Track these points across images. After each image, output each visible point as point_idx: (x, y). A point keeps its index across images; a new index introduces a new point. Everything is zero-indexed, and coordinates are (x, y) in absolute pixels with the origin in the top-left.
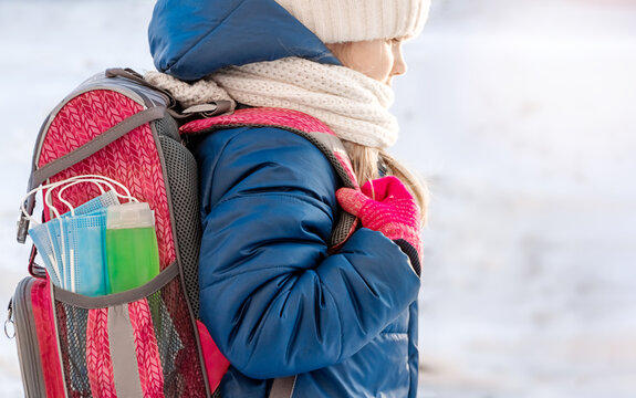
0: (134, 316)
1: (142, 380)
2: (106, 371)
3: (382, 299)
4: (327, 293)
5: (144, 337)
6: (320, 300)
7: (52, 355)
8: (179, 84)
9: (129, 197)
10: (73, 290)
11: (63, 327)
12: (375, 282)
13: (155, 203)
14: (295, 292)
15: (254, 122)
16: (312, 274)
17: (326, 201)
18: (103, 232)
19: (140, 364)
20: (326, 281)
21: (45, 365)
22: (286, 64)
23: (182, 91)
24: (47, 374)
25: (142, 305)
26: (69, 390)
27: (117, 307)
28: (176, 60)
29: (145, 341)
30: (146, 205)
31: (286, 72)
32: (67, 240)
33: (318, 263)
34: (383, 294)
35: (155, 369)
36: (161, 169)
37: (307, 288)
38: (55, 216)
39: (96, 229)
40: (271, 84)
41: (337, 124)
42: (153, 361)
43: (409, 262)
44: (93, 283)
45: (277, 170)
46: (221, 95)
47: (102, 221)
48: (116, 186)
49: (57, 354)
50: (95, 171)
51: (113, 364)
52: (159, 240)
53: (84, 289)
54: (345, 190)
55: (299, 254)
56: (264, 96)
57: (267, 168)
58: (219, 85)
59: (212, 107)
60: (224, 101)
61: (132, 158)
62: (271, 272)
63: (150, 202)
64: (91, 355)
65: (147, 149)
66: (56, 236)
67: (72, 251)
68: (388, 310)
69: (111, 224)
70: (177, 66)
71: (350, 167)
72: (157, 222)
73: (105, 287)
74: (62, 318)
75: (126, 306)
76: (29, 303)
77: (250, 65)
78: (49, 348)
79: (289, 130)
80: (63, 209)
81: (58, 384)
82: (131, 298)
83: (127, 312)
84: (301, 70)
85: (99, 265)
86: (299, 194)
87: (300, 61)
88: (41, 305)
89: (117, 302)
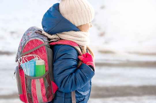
0: (40, 81)
1: (42, 93)
2: (35, 91)
3: (87, 77)
4: (77, 77)
5: (42, 85)
6: (75, 79)
7: (24, 85)
8: (49, 35)
9: (40, 59)
10: (29, 75)
11: (26, 82)
12: (85, 74)
13: (45, 60)
14: (71, 78)
15: (64, 44)
16: (74, 74)
17: (76, 60)
18: (35, 65)
19: (41, 90)
20: (76, 75)
21: (22, 88)
22: (70, 32)
23: (50, 36)
24: (23, 89)
25: (42, 79)
26: (27, 93)
27: (37, 79)
28: (49, 31)
29: (42, 86)
30: (43, 61)
31: (70, 33)
32: (28, 66)
33: (75, 71)
34: (87, 76)
35: (44, 91)
36: (46, 54)
37: (73, 77)
38: (25, 62)
39: (34, 65)
40: (67, 36)
41: (79, 43)
42: (44, 90)
43: (92, 70)
44: (33, 74)
45: (68, 55)
46: (57, 37)
47: (35, 63)
48: (38, 57)
49: (25, 86)
50: (34, 54)
51: (36, 90)
52: (45, 67)
53: (31, 75)
54: (79, 56)
55: (71, 70)
56: (66, 38)
57: (66, 54)
58: (57, 35)
59: (55, 40)
60: (58, 38)
61: (41, 51)
62: (67, 75)
63: (44, 60)
64: (32, 88)
65: (44, 50)
66: (26, 66)
67: (29, 68)
68: (89, 79)
69: (36, 64)
70: (49, 32)
71: (81, 53)
72: (45, 63)
73: (35, 75)
74: (26, 80)
75: (39, 79)
76: (19, 75)
77: (64, 32)
78: (23, 84)
79: (70, 46)
80: (26, 61)
81: (25, 91)
82: (40, 78)
83: (39, 81)
84: (73, 33)
85: (34, 71)
86: (72, 59)
87: (73, 31)
88: (22, 76)
89: (37, 78)
